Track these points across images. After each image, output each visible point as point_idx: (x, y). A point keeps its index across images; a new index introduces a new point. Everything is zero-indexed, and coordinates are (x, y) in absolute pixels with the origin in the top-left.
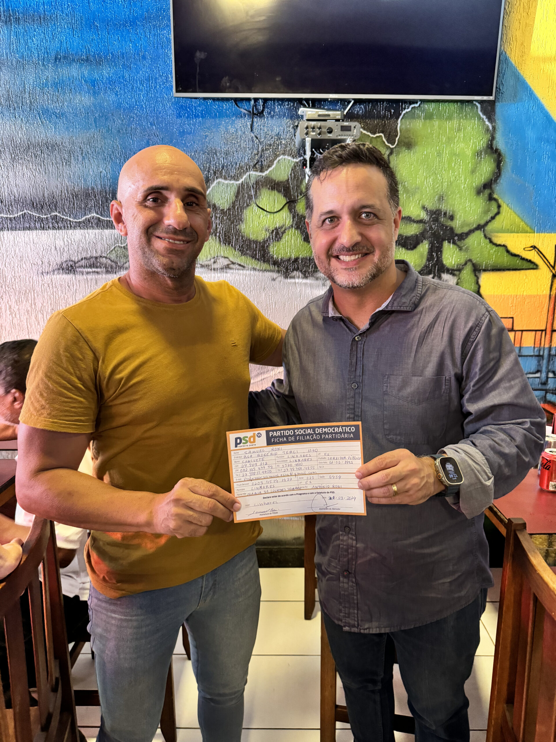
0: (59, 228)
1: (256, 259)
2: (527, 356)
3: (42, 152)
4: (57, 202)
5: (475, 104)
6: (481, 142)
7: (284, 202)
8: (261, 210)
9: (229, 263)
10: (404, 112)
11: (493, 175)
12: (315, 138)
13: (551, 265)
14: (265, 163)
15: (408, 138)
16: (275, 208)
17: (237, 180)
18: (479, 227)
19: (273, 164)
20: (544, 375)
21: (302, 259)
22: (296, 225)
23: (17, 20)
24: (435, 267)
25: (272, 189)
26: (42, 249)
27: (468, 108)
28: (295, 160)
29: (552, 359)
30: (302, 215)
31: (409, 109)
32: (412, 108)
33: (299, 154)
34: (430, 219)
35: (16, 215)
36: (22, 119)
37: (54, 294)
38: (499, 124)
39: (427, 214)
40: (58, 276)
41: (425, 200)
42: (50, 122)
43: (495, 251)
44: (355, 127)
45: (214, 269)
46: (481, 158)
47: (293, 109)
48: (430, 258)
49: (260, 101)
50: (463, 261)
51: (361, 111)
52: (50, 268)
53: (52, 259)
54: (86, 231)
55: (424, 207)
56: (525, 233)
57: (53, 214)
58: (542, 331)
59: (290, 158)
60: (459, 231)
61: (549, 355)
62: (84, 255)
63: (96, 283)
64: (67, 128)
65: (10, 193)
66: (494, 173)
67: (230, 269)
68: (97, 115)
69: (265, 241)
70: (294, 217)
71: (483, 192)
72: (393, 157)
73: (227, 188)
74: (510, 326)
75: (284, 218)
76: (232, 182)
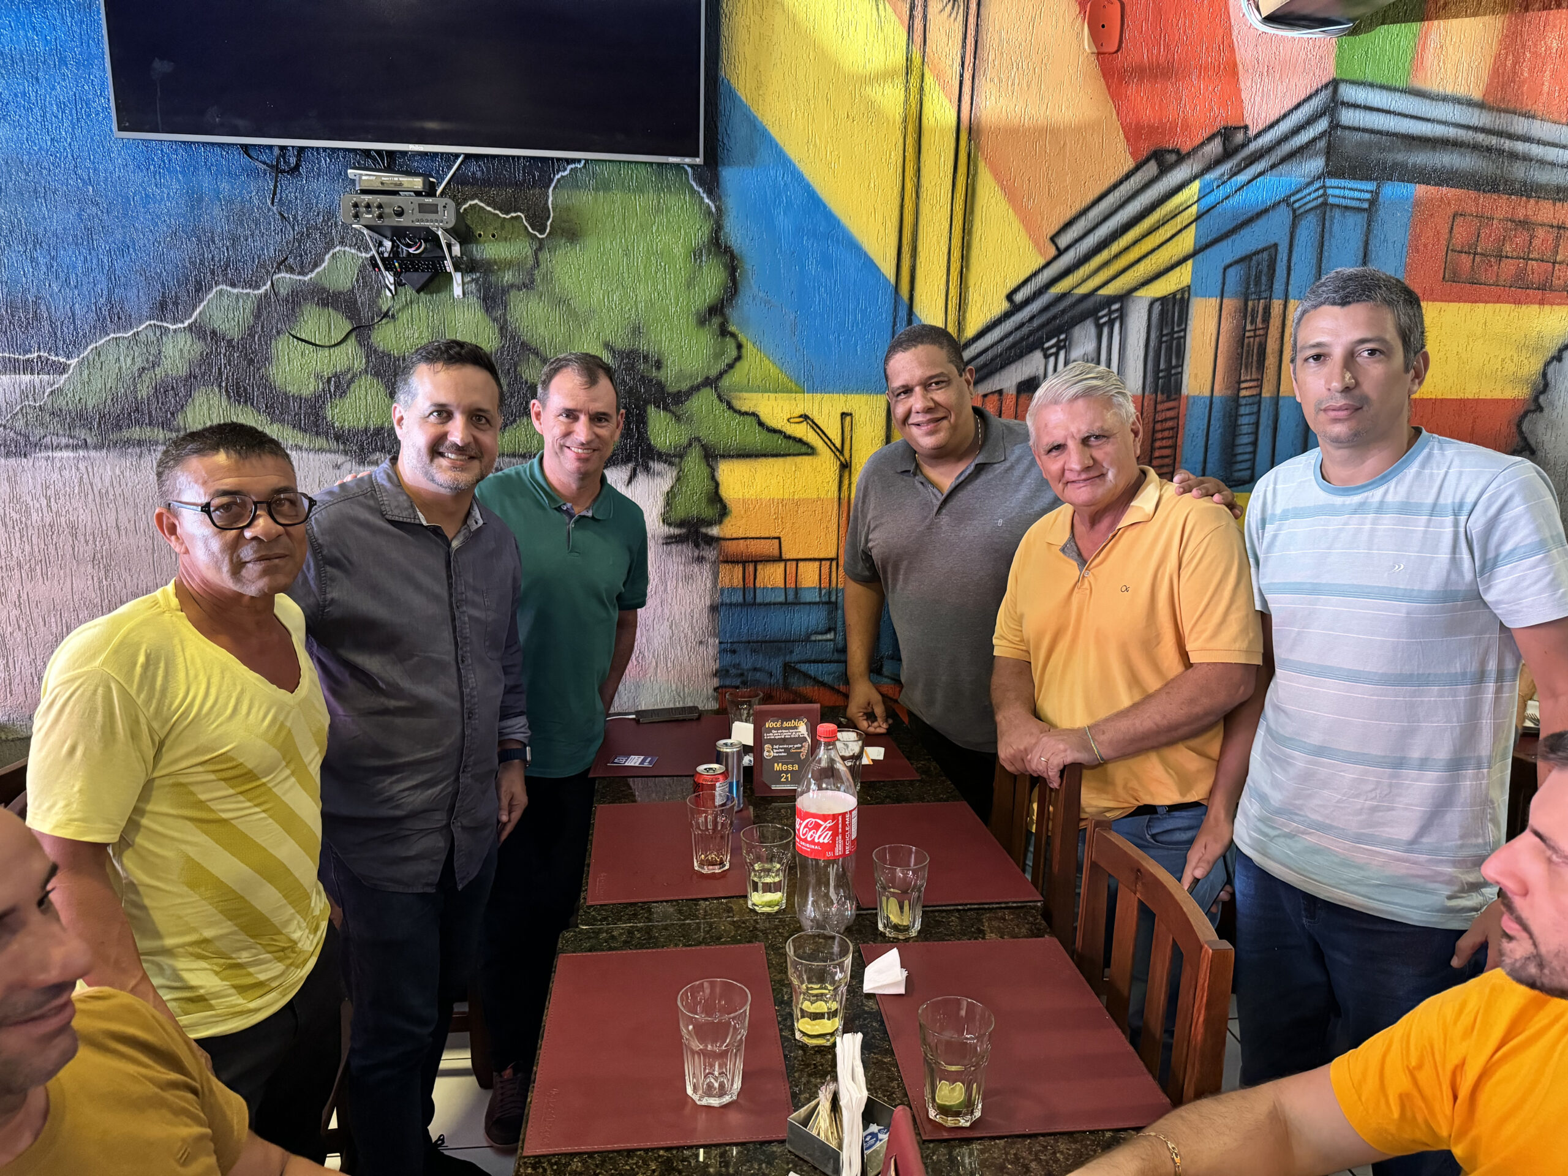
1: (301, 430)
2: (810, 603)
5: (685, 171)
6: (698, 232)
7: (349, 327)
8: (302, 343)
10: (557, 177)
11: (725, 292)
12: (373, 223)
13: (836, 448)
14: (307, 259)
15: (568, 221)
16: (330, 338)
17: (258, 287)
18: (710, 382)
19: (323, 261)
22: (373, 368)
24: (637, 449)
25: (324, 305)
27: (673, 175)
28: (365, 254)
30: (383, 352)
31: (567, 173)
32: (572, 171)
38: (731, 203)
41: (608, 332)
43: (739, 424)
44: (445, 207)
46: (702, 260)
48: (627, 434)
49: (291, 151)
50: (684, 441)
51: (482, 173)
55: (607, 346)
56: (787, 392)
58: (831, 560)
59: (353, 251)
60: (672, 388)
66: (726, 289)
69: (318, 397)
70: (368, 355)
71: (710, 322)
72: (544, 256)
73: (237, 302)
74: (776, 552)
75: (349, 356)
76: (245, 291)
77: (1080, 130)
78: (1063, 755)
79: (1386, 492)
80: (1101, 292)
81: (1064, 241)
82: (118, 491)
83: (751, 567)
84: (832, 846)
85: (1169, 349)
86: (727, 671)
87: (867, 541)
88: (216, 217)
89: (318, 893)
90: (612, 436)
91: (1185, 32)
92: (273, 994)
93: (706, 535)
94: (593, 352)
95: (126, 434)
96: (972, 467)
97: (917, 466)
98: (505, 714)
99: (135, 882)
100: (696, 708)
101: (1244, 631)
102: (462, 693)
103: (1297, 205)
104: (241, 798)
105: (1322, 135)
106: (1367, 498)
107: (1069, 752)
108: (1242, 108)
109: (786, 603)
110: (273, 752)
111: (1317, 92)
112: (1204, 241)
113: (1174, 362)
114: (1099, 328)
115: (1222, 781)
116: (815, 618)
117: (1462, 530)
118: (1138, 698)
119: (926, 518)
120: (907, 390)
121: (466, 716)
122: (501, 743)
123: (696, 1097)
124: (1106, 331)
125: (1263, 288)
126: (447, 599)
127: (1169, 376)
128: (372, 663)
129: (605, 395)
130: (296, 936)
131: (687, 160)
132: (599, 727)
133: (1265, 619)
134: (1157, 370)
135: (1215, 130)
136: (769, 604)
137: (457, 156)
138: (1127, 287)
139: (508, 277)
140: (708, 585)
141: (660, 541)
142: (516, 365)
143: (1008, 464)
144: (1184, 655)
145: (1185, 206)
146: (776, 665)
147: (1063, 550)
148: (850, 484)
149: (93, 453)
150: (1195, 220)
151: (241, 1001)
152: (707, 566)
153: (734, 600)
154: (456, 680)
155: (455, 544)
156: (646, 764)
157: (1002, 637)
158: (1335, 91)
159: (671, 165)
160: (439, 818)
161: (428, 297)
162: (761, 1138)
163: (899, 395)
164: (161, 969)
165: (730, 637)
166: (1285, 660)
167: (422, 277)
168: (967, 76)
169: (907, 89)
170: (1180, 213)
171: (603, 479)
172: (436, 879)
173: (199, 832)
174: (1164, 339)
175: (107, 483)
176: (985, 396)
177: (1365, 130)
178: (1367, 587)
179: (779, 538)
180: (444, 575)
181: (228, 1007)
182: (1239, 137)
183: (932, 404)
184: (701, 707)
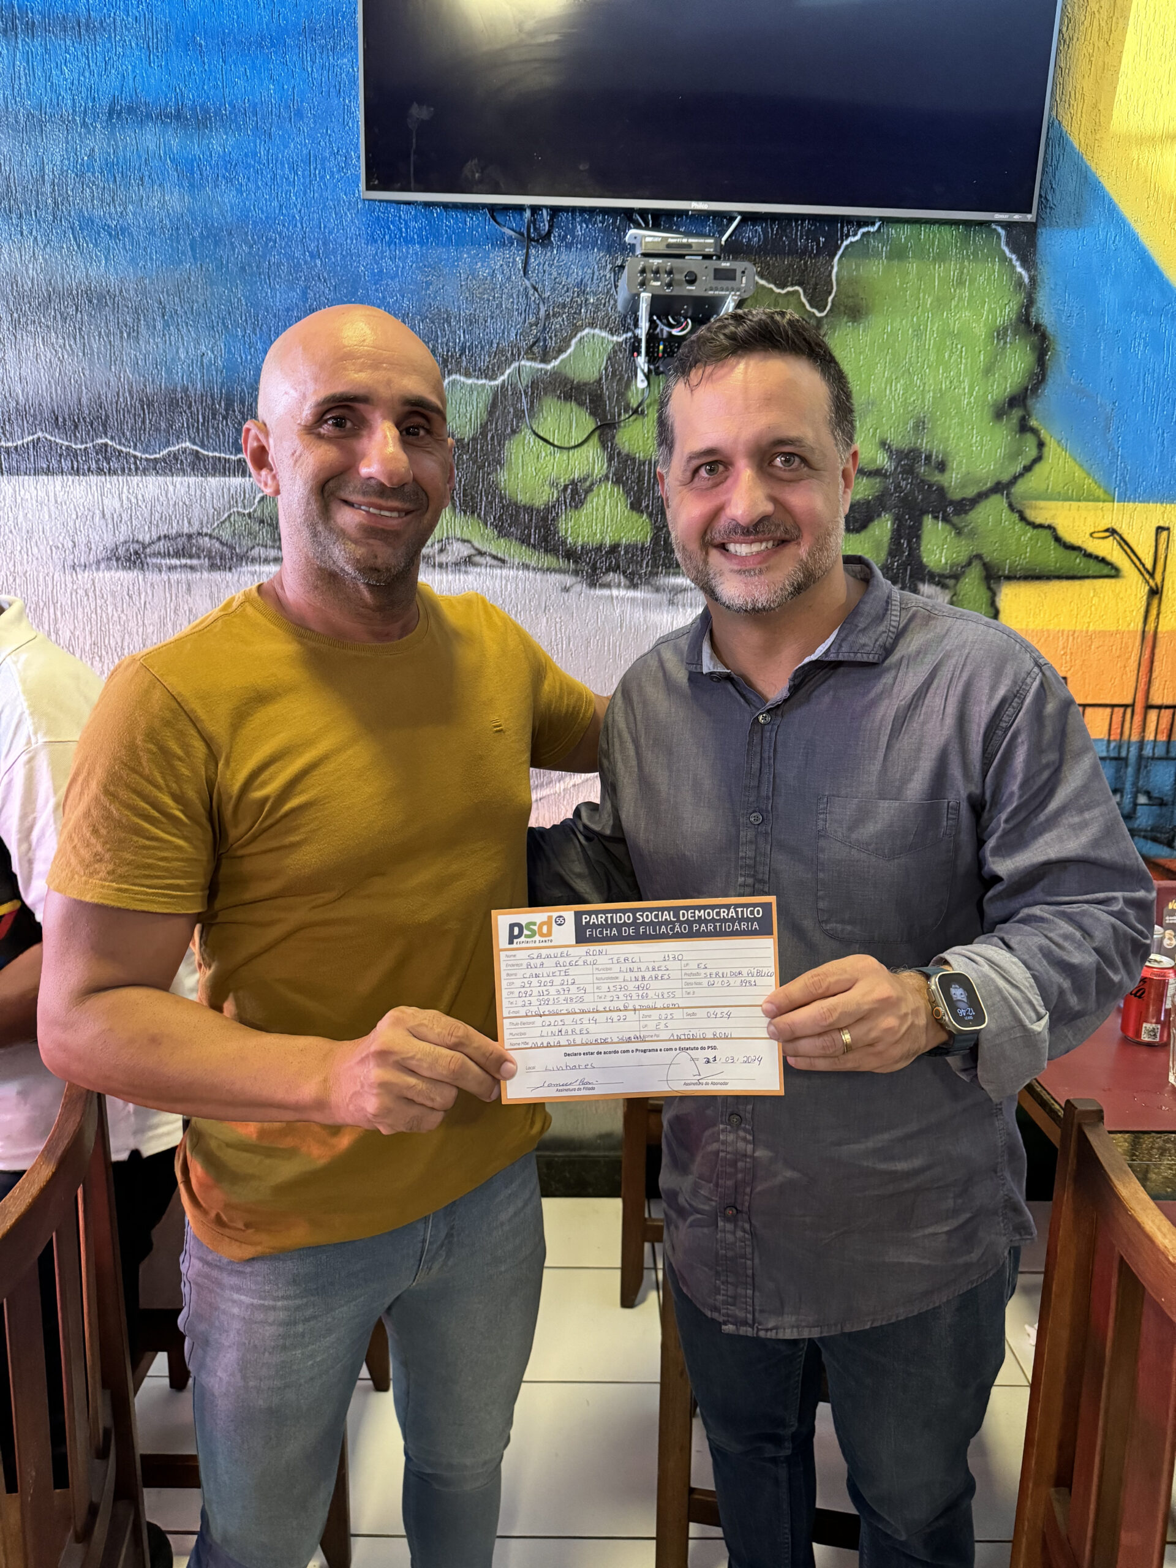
0: (112, 472)
1: (528, 545)
3: (77, 309)
4: (107, 416)
5: (995, 229)
6: (1006, 310)
7: (591, 426)
8: (541, 442)
9: (473, 552)
10: (846, 243)
11: (1031, 379)
12: (661, 293)
13: (1146, 569)
14: (552, 344)
15: (853, 297)
16: (570, 438)
17: (493, 378)
18: (1000, 488)
19: (568, 346)
20: (1128, 799)
21: (627, 547)
22: (614, 474)
23: (30, 28)
24: (906, 570)
25: (566, 399)
26: (74, 516)
27: (979, 239)
28: (615, 338)
29: (1146, 767)
30: (628, 455)
31: (857, 237)
32: (864, 234)
33: (624, 326)
34: (896, 469)
35: (20, 443)
36: (36, 238)
37: (99, 611)
38: (1045, 272)
39: (890, 458)
40: (107, 575)
41: (886, 428)
42: (96, 245)
43: (1031, 539)
44: (743, 272)
45: (441, 566)
46: (1005, 343)
47: (613, 230)
49: (545, 211)
50: (963, 558)
51: (756, 239)
52: (91, 556)
53: (95, 537)
54: (169, 479)
55: (883, 444)
56: (1093, 501)
57: (100, 441)
58: (1126, 706)
59: (604, 334)
60: (956, 495)
61: (1140, 757)
62: (164, 530)
63: (189, 590)
64: (132, 259)
65: (7, 395)
66: (1032, 375)
67: (475, 565)
68: (196, 234)
69: (549, 509)
70: (610, 459)
71: (1008, 414)
73: (471, 394)
75: (590, 460)
76: (481, 382)
137: (730, 217)
148: (1158, 614)
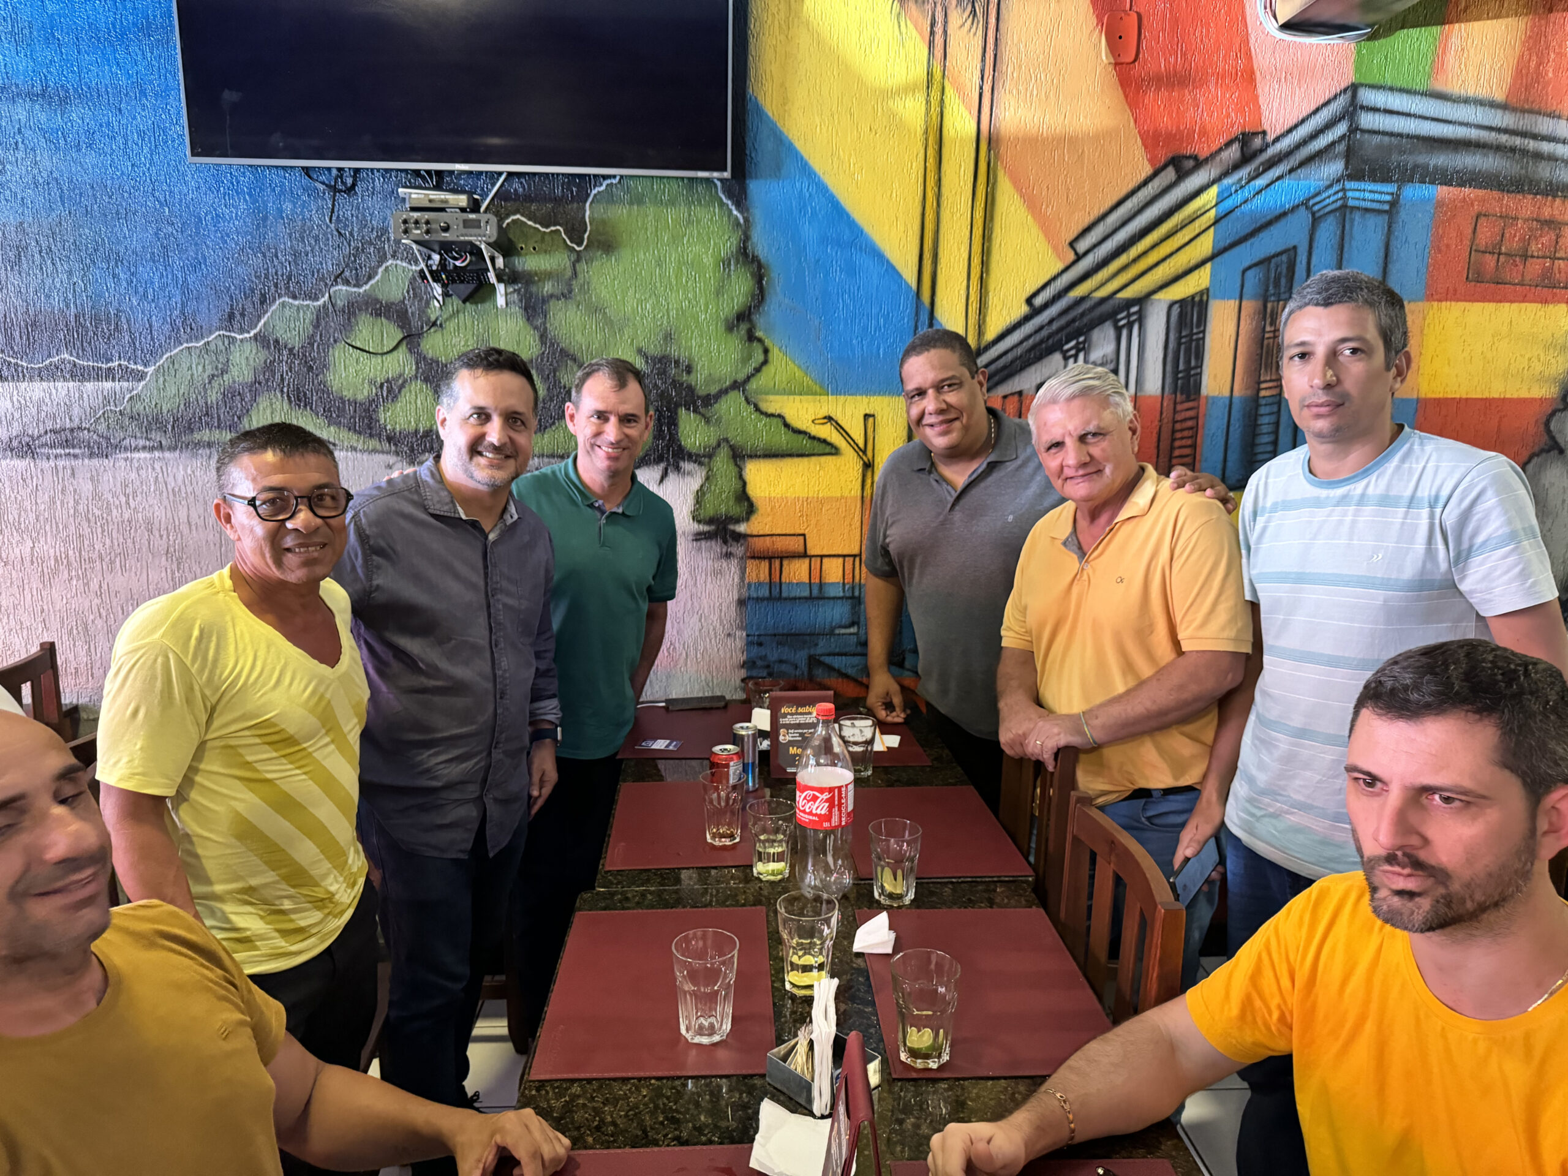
1: (355, 430)
2: (834, 598)
5: (713, 185)
6: (728, 244)
7: (400, 336)
8: (357, 351)
10: (594, 192)
11: (753, 298)
12: (422, 239)
13: (859, 448)
14: (362, 272)
15: (605, 232)
16: (383, 345)
17: (317, 299)
18: (736, 385)
19: (376, 273)
22: (423, 375)
24: (669, 450)
25: (377, 315)
27: (702, 190)
28: (415, 267)
30: (432, 359)
31: (603, 188)
32: (607, 187)
34: (652, 371)
38: (758, 214)
39: (647, 362)
41: (641, 339)
43: (765, 425)
44: (487, 222)
46: (730, 270)
48: (659, 435)
49: (347, 172)
50: (713, 442)
51: (523, 189)
54: (52, 384)
55: (640, 351)
56: (813, 394)
58: (854, 556)
59: (404, 264)
60: (702, 391)
62: (49, 425)
66: (753, 295)
69: (370, 402)
70: (418, 362)
71: (738, 326)
72: (582, 266)
73: (298, 313)
74: (801, 549)
75: (401, 363)
76: (306, 303)
77: (1099, 138)
78: (1057, 738)
79: (1367, 486)
80: (1120, 295)
81: (1082, 246)
82: (190, 489)
83: (777, 563)
84: (828, 817)
85: (1188, 351)
86: (754, 663)
87: (885, 537)
88: (280, 235)
89: (357, 852)
90: (641, 436)
91: (1202, 41)
92: (312, 940)
93: (734, 532)
94: (624, 357)
95: (197, 436)
96: (984, 466)
97: (933, 464)
98: (537, 696)
99: (190, 832)
100: (723, 697)
101: (1232, 620)
102: (495, 675)
103: (1316, 208)
104: (284, 761)
105: (1342, 138)
106: (1350, 490)
107: (1062, 735)
108: (1260, 115)
109: (810, 598)
110: (313, 721)
111: (1335, 97)
112: (1222, 245)
113: (1193, 363)
114: (1118, 330)
115: (1214, 766)
116: (838, 613)
117: (1437, 522)
118: (1132, 683)
119: (939, 514)
120: (921, 393)
121: (498, 696)
122: (531, 724)
123: (688, 1036)
124: (1125, 333)
125: (1283, 290)
126: (483, 588)
127: (1188, 377)
128: (412, 645)
129: (633, 397)
130: (333, 889)
131: (716, 174)
132: (629, 714)
133: (1254, 607)
134: (1176, 371)
135: (1233, 136)
136: (795, 599)
137: (500, 174)
138: (1145, 290)
139: (548, 288)
140: (736, 580)
141: (690, 538)
142: (555, 371)
143: (1019, 462)
144: (1176, 643)
145: (1203, 210)
146: (801, 657)
147: (1065, 544)
148: (872, 483)
149: (167, 454)
150: (1214, 224)
151: (283, 944)
152: (734, 563)
153: (761, 595)
154: (490, 664)
155: (492, 537)
156: (671, 748)
157: (1009, 629)
158: (1354, 96)
159: (702, 179)
160: (473, 790)
161: (474, 307)
162: (744, 1072)
163: (913, 397)
164: (212, 913)
165: (757, 629)
166: (1272, 646)
167: (467, 288)
168: (987, 88)
169: (928, 102)
170: (1198, 217)
171: (633, 478)
172: (469, 846)
173: (246, 790)
174: (1183, 340)
175: (180, 481)
176: (1005, 397)
177: (1384, 133)
178: (1346, 575)
179: (804, 535)
180: (480, 565)
181: (272, 948)
182: (1257, 142)
183: (944, 406)
184: (728, 697)
